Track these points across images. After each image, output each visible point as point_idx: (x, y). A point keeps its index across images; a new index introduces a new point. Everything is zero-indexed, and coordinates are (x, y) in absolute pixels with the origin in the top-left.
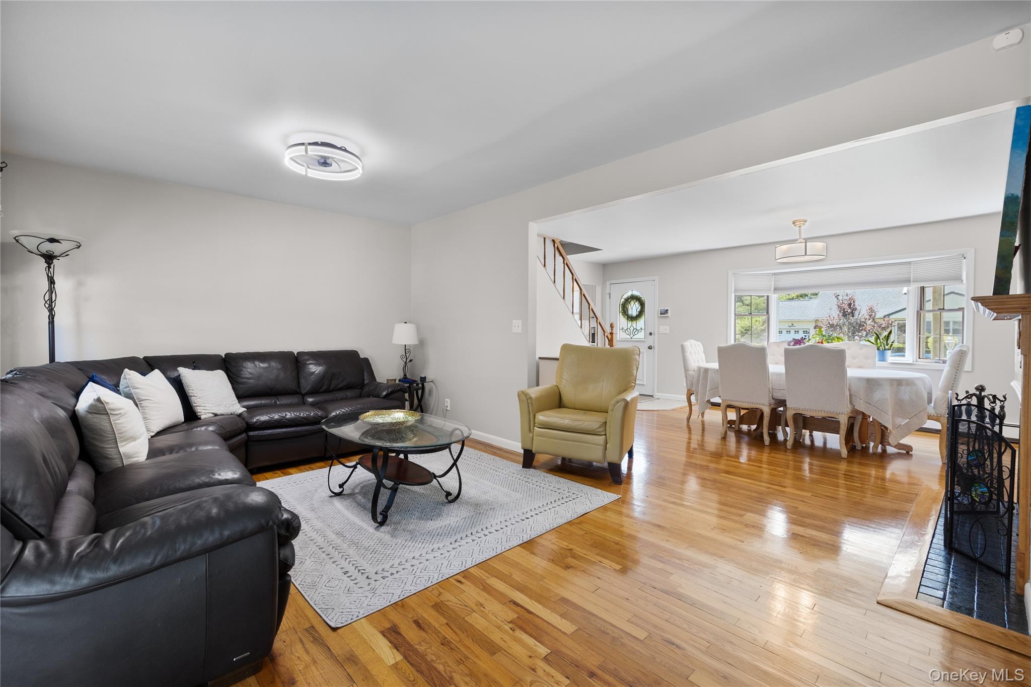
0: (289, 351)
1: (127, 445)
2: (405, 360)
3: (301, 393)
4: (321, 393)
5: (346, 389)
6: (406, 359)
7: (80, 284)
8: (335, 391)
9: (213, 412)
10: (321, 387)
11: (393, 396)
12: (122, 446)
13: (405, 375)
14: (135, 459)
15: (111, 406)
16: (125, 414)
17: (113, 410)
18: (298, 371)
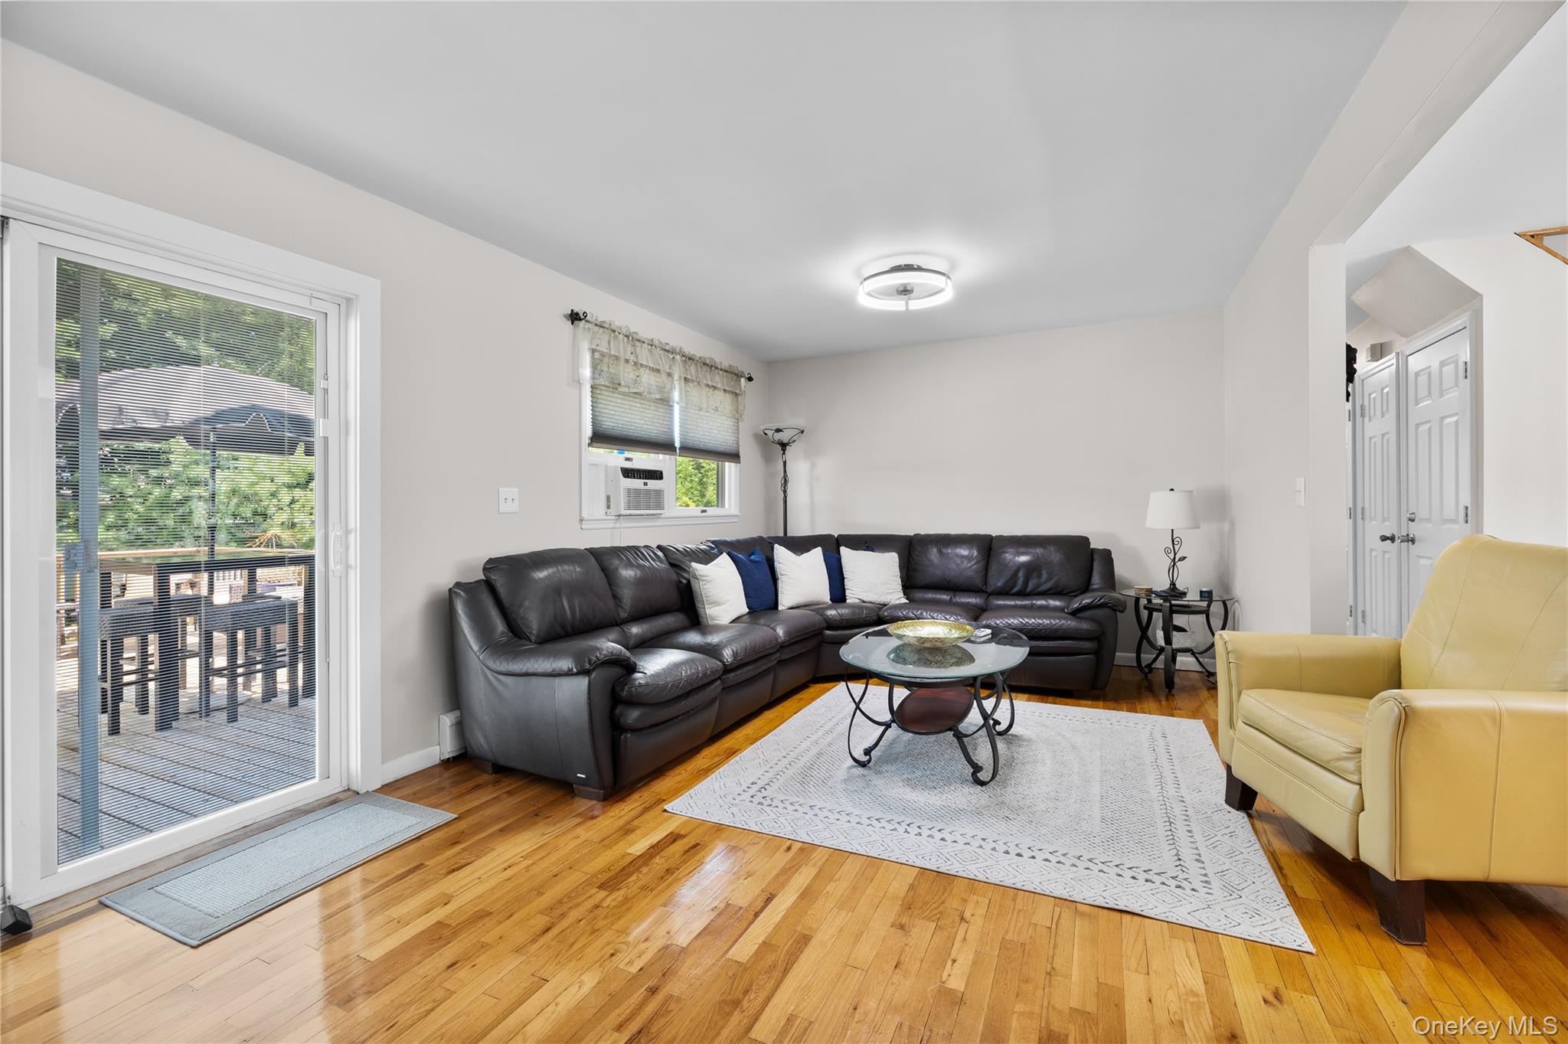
0: (988, 533)
1: (713, 609)
2: (1172, 556)
3: (986, 592)
4: (1012, 595)
5: (1050, 594)
6: (1175, 554)
7: (813, 466)
8: (1035, 595)
9: (862, 598)
10: (1013, 587)
11: (1088, 613)
12: (710, 608)
13: (1173, 584)
14: (717, 622)
15: (701, 573)
16: (711, 581)
17: (701, 576)
18: (988, 561)
